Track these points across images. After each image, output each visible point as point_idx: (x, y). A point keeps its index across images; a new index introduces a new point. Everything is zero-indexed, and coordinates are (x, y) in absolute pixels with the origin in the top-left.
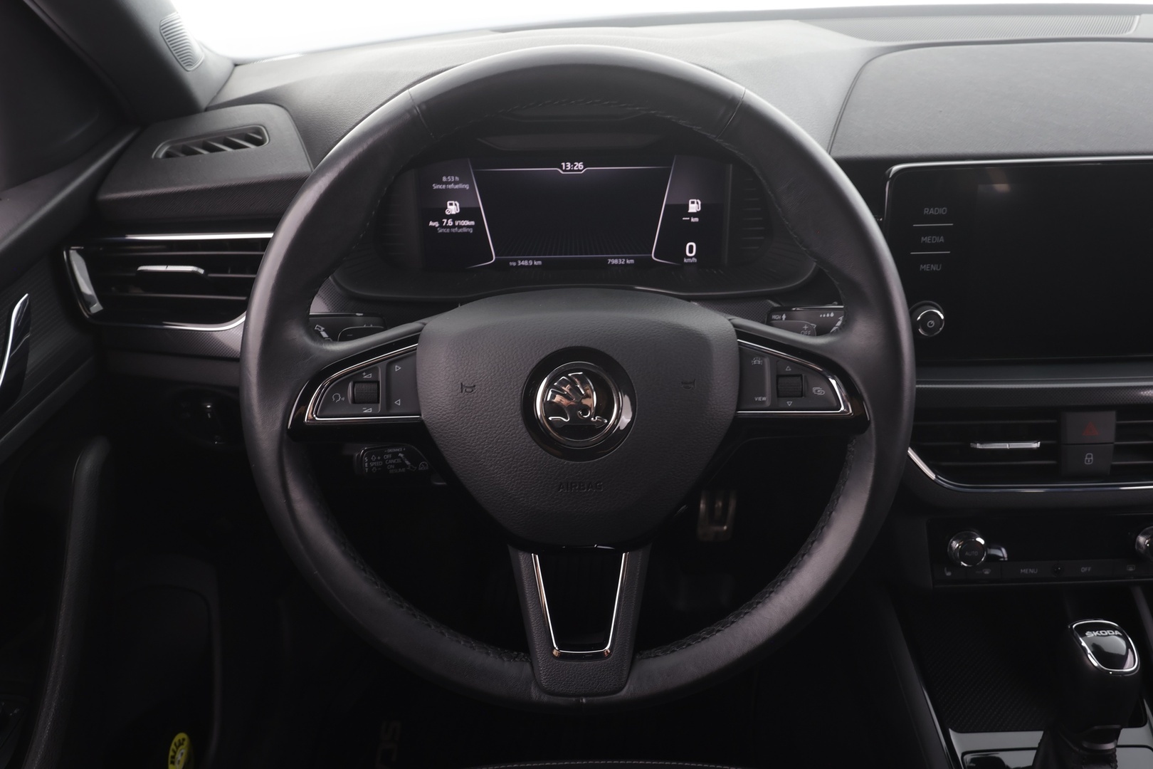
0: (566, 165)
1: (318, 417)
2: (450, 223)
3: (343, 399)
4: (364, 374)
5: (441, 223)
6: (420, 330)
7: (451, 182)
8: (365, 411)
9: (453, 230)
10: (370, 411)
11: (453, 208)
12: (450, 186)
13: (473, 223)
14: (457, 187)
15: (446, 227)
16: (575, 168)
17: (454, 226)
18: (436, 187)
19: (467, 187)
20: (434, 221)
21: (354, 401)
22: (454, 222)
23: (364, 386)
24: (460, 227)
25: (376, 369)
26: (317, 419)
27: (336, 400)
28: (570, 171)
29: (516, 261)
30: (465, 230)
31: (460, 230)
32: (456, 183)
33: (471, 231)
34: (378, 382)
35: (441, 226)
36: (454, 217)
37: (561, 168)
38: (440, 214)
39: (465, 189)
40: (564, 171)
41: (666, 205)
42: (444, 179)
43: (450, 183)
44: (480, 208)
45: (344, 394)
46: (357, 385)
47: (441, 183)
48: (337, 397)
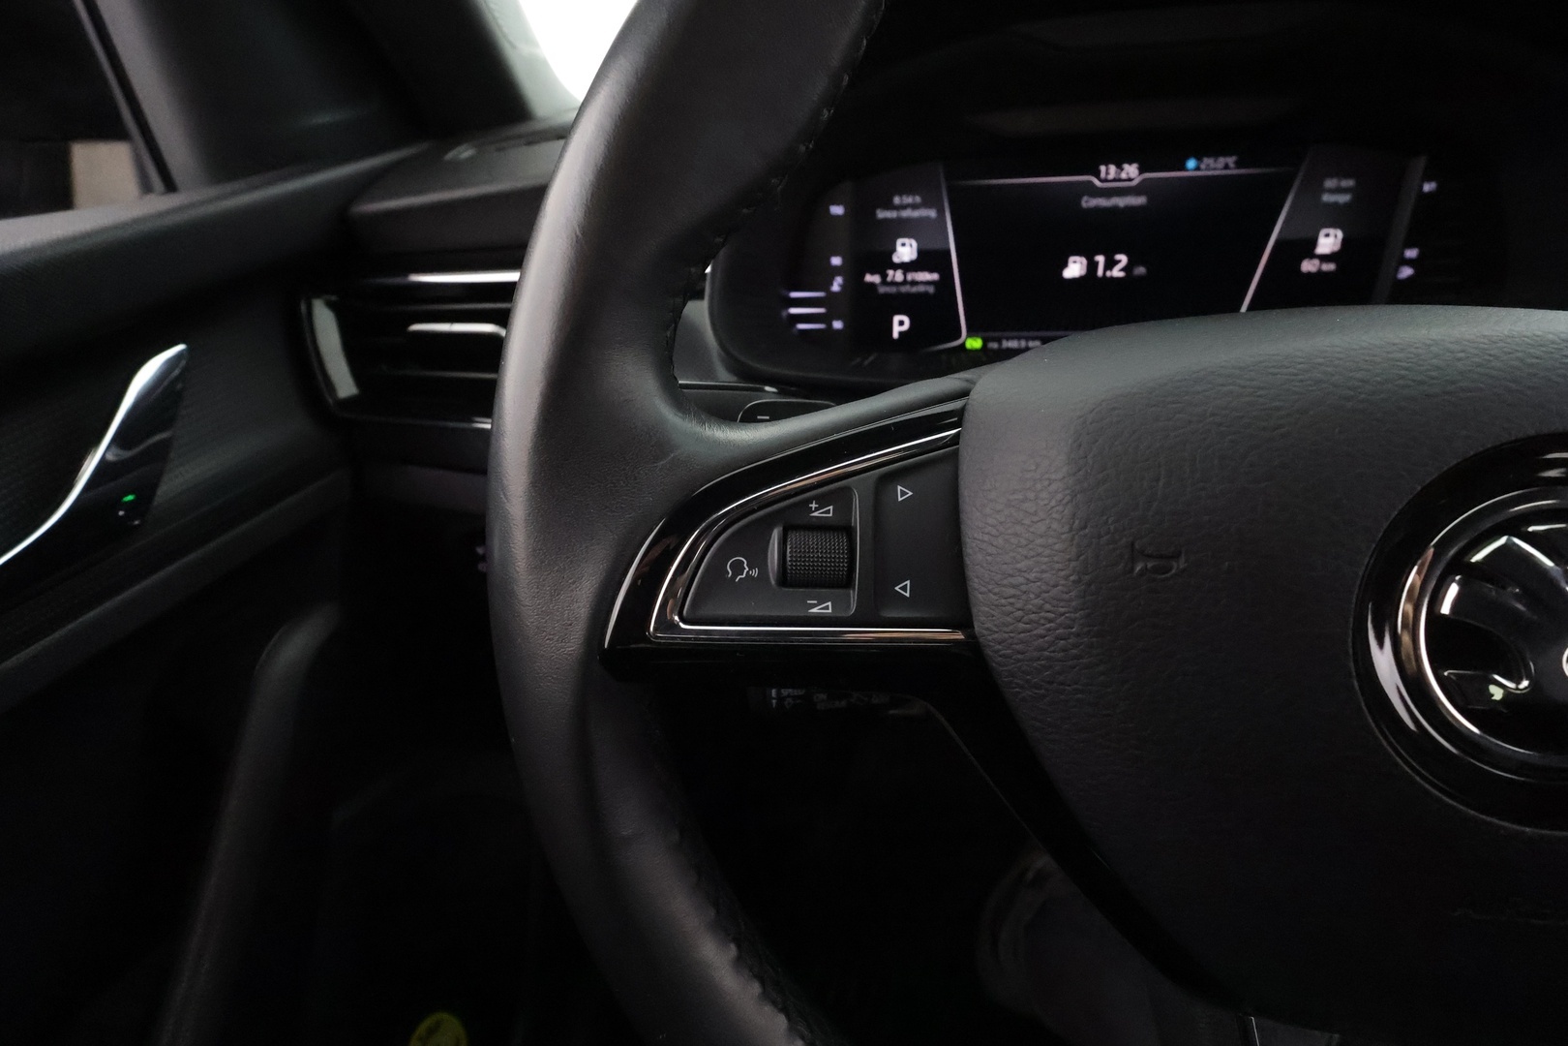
0: (1107, 170)
1: (685, 623)
2: (899, 276)
3: (755, 573)
4: (814, 506)
5: (884, 276)
6: (964, 394)
7: (908, 206)
8: (815, 610)
9: (905, 289)
10: (826, 608)
11: (906, 251)
12: (906, 213)
13: (935, 276)
14: (916, 214)
15: (894, 283)
16: (1124, 176)
17: (905, 282)
18: (882, 214)
19: (932, 213)
20: (872, 273)
21: (785, 579)
22: (905, 274)
23: (813, 540)
24: (914, 283)
25: (846, 491)
26: (682, 626)
27: (735, 575)
28: (1114, 180)
29: (999, 341)
30: (921, 289)
31: (914, 289)
32: (914, 207)
33: (931, 289)
34: (848, 531)
35: (884, 282)
36: (906, 267)
37: (1097, 174)
38: (883, 261)
39: (928, 218)
40: (1101, 181)
41: (1277, 242)
42: (897, 200)
43: (904, 207)
44: (948, 252)
45: (759, 559)
46: (793, 537)
47: (890, 206)
48: (738, 568)
